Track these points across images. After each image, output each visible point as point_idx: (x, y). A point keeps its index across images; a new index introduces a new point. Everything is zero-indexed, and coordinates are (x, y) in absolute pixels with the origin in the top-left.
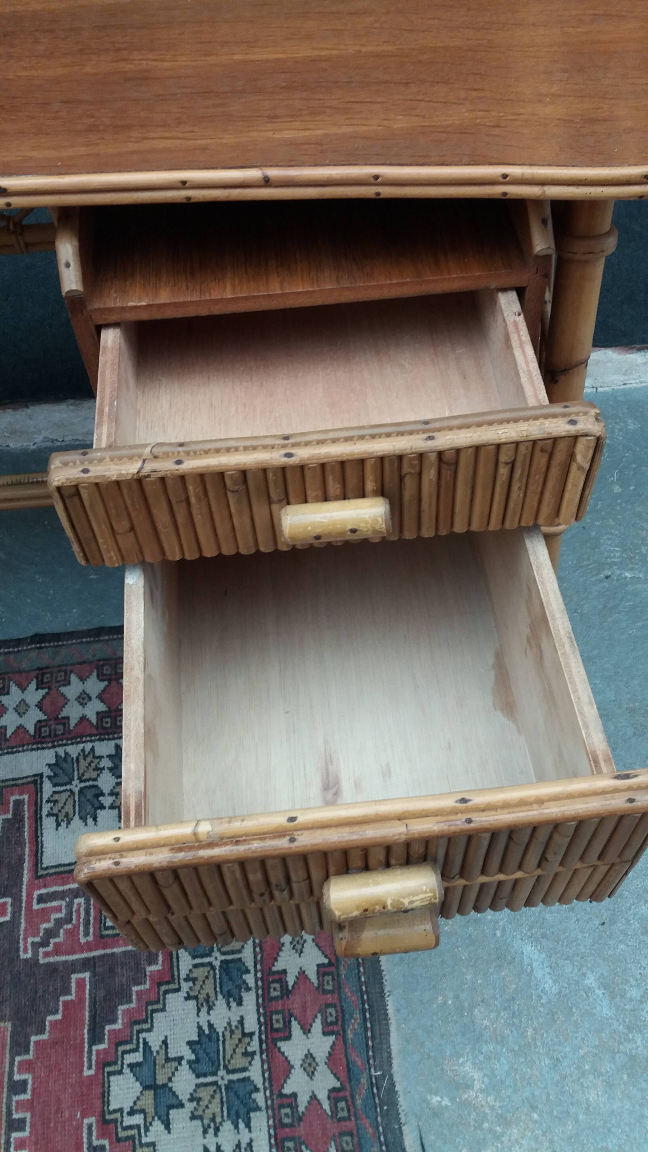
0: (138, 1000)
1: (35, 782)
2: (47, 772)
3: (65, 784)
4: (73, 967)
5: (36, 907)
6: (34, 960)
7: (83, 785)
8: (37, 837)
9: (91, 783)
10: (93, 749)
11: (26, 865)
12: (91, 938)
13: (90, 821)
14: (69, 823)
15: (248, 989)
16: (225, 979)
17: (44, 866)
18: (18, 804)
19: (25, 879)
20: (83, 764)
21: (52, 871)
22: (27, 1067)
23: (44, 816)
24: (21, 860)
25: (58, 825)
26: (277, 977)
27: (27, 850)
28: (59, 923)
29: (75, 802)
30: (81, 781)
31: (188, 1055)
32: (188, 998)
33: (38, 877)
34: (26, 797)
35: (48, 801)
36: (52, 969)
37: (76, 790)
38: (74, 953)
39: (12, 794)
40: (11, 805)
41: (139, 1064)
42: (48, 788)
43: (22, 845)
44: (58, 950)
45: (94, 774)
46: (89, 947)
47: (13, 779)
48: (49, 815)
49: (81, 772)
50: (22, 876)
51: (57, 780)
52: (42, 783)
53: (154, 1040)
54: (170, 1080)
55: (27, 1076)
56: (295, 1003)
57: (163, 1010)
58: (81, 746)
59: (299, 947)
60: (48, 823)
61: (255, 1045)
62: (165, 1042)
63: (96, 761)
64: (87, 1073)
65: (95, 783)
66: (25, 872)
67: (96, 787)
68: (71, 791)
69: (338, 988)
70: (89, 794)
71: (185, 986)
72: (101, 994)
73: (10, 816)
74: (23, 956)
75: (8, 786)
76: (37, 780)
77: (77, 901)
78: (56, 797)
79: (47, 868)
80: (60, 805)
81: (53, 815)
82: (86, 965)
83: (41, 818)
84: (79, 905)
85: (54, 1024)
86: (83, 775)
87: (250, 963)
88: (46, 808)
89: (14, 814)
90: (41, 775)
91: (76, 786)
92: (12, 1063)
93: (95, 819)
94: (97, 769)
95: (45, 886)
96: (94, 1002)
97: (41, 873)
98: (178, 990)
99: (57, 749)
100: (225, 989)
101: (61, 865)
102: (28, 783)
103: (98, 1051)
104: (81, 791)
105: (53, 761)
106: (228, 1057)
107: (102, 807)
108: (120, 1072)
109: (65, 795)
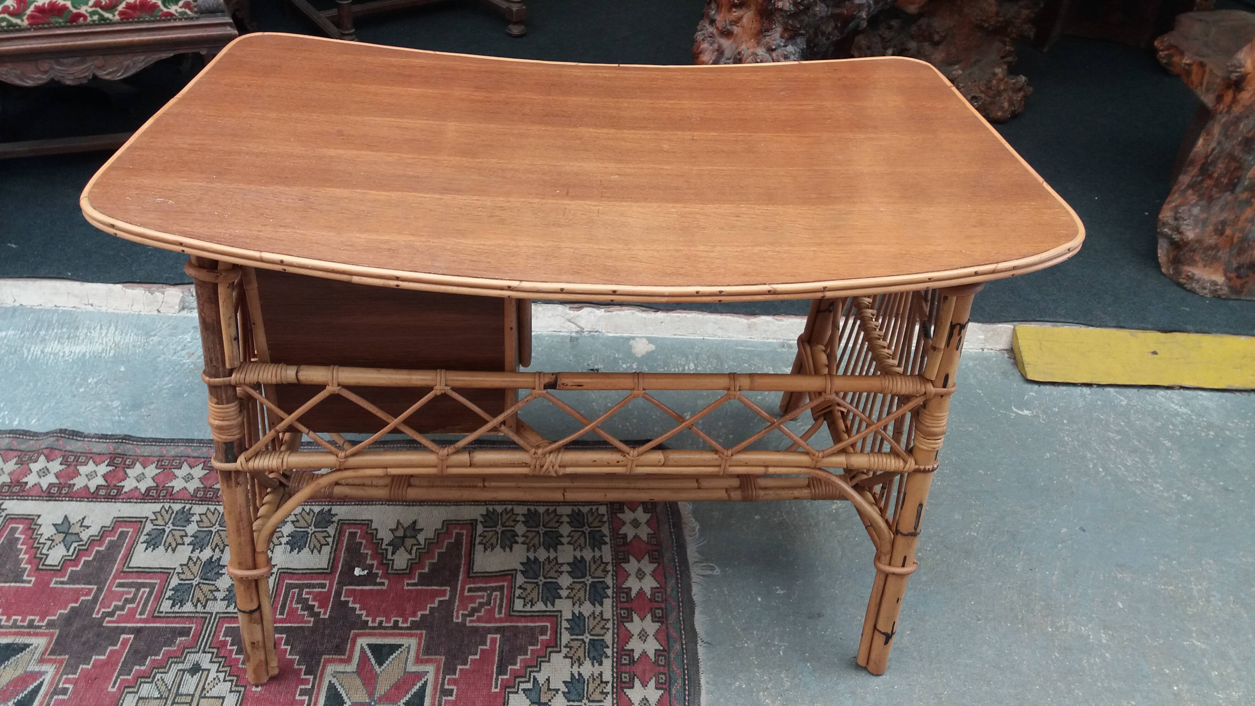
0: (532, 654)
1: (472, 524)
2: (480, 519)
3: (492, 527)
4: (489, 631)
5: (466, 594)
6: (463, 624)
7: (504, 529)
8: (470, 555)
9: (510, 528)
10: (512, 509)
11: (462, 570)
12: (503, 615)
13: (508, 549)
14: (492, 549)
15: (607, 657)
16: (592, 650)
17: (474, 571)
18: (459, 535)
19: (461, 578)
20: (505, 517)
21: (479, 575)
22: (454, 682)
23: (477, 543)
24: (458, 567)
25: (485, 549)
26: (627, 653)
27: (463, 562)
28: (481, 605)
29: (498, 537)
30: (503, 526)
31: (563, 688)
32: (566, 657)
33: (469, 577)
34: (465, 532)
35: (480, 536)
36: (476, 630)
37: (500, 531)
38: (490, 623)
39: (455, 528)
40: (454, 535)
41: (529, 690)
42: (480, 529)
43: (460, 559)
44: (479, 620)
45: (512, 524)
46: (501, 620)
47: (456, 520)
48: (480, 543)
49: (504, 521)
50: (459, 576)
51: (487, 524)
52: (476, 526)
53: (541, 678)
54: (550, 701)
55: (454, 688)
56: (638, 669)
57: (549, 661)
58: (505, 507)
59: (643, 638)
60: (479, 548)
61: (609, 688)
62: (548, 680)
63: (514, 516)
64: (493, 690)
65: (513, 529)
66: (461, 573)
67: (514, 531)
68: (496, 531)
69: (668, 664)
70: (509, 535)
71: (564, 651)
72: (507, 648)
73: (453, 541)
74: (455, 620)
75: (452, 524)
76: (473, 523)
77: (495, 593)
78: (485, 534)
79: (476, 573)
80: (487, 539)
81: (483, 544)
82: (497, 630)
83: (475, 544)
84: (496, 596)
85: (473, 661)
86: (505, 523)
87: (609, 643)
88: (478, 540)
89: (455, 540)
90: (476, 520)
91: (499, 529)
92: (444, 679)
93: (511, 549)
94: (514, 521)
95: (474, 583)
96: (501, 652)
97: (471, 575)
98: (560, 652)
99: (488, 507)
100: (591, 655)
101: (486, 572)
102: (467, 524)
103: (502, 679)
104: (503, 532)
105: (485, 513)
106: (590, 693)
107: (517, 542)
108: (517, 693)
109: (491, 534)
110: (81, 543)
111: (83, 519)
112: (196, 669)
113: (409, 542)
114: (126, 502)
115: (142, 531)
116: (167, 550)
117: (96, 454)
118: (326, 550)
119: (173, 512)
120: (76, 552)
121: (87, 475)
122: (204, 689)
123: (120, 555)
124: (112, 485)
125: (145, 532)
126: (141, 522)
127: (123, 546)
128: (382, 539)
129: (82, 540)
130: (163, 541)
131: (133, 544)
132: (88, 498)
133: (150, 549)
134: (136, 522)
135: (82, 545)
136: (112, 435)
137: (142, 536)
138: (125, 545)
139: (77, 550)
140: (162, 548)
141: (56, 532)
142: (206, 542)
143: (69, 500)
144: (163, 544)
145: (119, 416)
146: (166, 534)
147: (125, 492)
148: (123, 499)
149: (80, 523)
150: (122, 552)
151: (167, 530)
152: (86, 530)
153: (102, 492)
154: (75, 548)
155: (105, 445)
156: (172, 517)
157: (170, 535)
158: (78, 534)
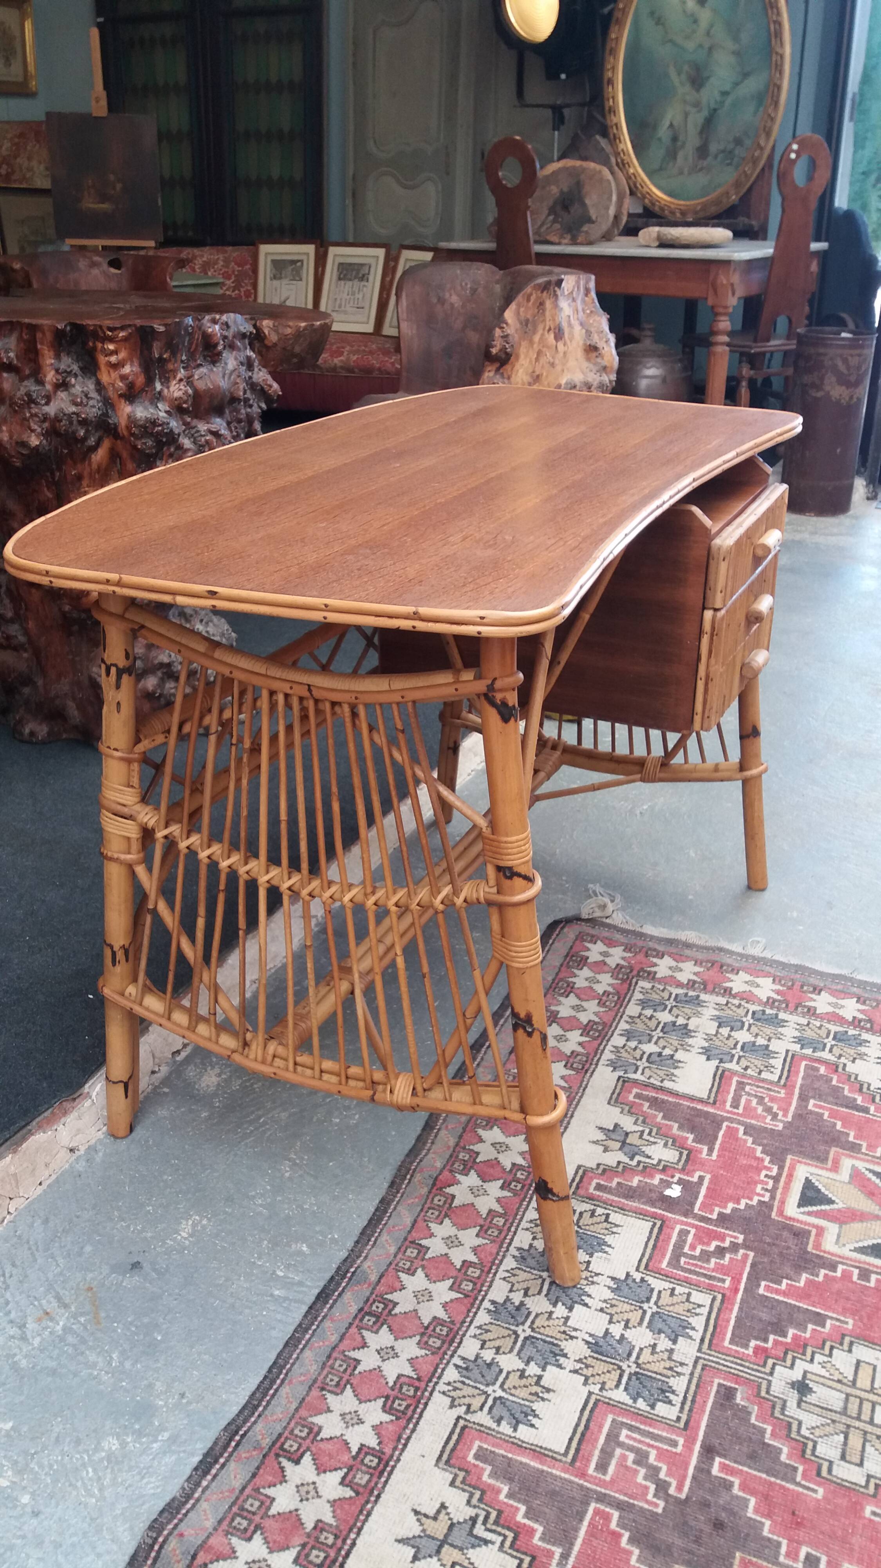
0: (843, 1083)
1: (625, 1081)
2: (619, 1073)
3: (637, 1068)
4: (802, 1106)
5: (739, 1111)
7: (644, 1060)
8: (677, 1094)
9: (645, 1056)
10: (614, 1047)
11: (700, 1107)
12: (782, 1091)
14: (675, 1075)
15: (859, 1035)
16: (847, 1042)
17: (705, 1098)
18: (640, 1097)
19: (712, 1111)
20: (624, 1054)
21: (712, 1096)
23: (659, 1085)
24: (694, 1108)
25: (673, 1081)
26: (857, 1021)
27: (685, 1103)
28: (761, 1104)
30: (640, 1060)
32: (853, 1062)
33: (714, 1104)
34: (636, 1090)
36: (798, 1116)
37: (647, 1064)
38: (790, 1102)
39: (626, 1097)
40: (637, 1101)
43: (681, 1104)
44: (784, 1110)
46: (789, 1094)
47: (612, 1094)
49: (631, 1057)
50: (709, 1112)
57: (856, 1074)
58: (607, 1051)
60: (669, 1085)
65: (647, 1053)
66: (705, 1109)
67: (651, 1054)
68: (645, 1067)
70: (656, 1059)
71: (844, 1060)
73: (647, 1104)
74: (779, 1128)
75: (617, 1097)
76: (623, 1080)
77: (747, 1090)
78: (646, 1075)
79: (709, 1097)
80: (656, 1075)
81: (664, 1081)
82: (803, 1100)
83: (661, 1087)
84: (751, 1089)
85: (844, 1126)
86: (635, 1057)
88: (655, 1083)
89: (647, 1101)
90: (620, 1077)
91: (642, 1063)
93: (680, 1062)
94: (634, 1050)
95: (725, 1102)
96: (835, 1104)
100: (855, 1045)
101: (710, 1090)
102: (623, 1086)
104: (650, 1062)
105: (611, 1068)
107: (672, 1056)
109: (648, 1071)
110: (481, 1519)
111: (416, 1513)
112: (802, 1388)
113: (632, 1139)
114: (405, 1445)
115: (489, 1429)
116: (543, 1399)
117: (249, 1481)
118: (615, 1217)
119: (463, 1383)
120: (499, 1529)
121: (301, 1500)
122: (839, 1381)
123: (532, 1464)
124: (351, 1462)
125: (494, 1426)
126: (464, 1428)
127: (510, 1459)
128: (619, 1163)
129: (474, 1520)
130: (522, 1402)
131: (513, 1443)
132: (367, 1502)
133: (534, 1421)
134: (460, 1435)
135: (487, 1518)
136: (206, 1455)
137: (501, 1429)
138: (510, 1455)
139: (494, 1527)
140: (537, 1406)
141: (435, 1559)
142: (548, 1347)
143: (358, 1534)
144: (527, 1403)
145: (156, 1441)
146: (506, 1396)
147: (380, 1443)
148: (395, 1449)
149: (424, 1520)
150: (524, 1460)
151: (500, 1393)
152: (449, 1510)
153: (362, 1478)
154: (487, 1530)
155: (232, 1465)
156: (472, 1383)
157: (513, 1391)
158: (452, 1526)
